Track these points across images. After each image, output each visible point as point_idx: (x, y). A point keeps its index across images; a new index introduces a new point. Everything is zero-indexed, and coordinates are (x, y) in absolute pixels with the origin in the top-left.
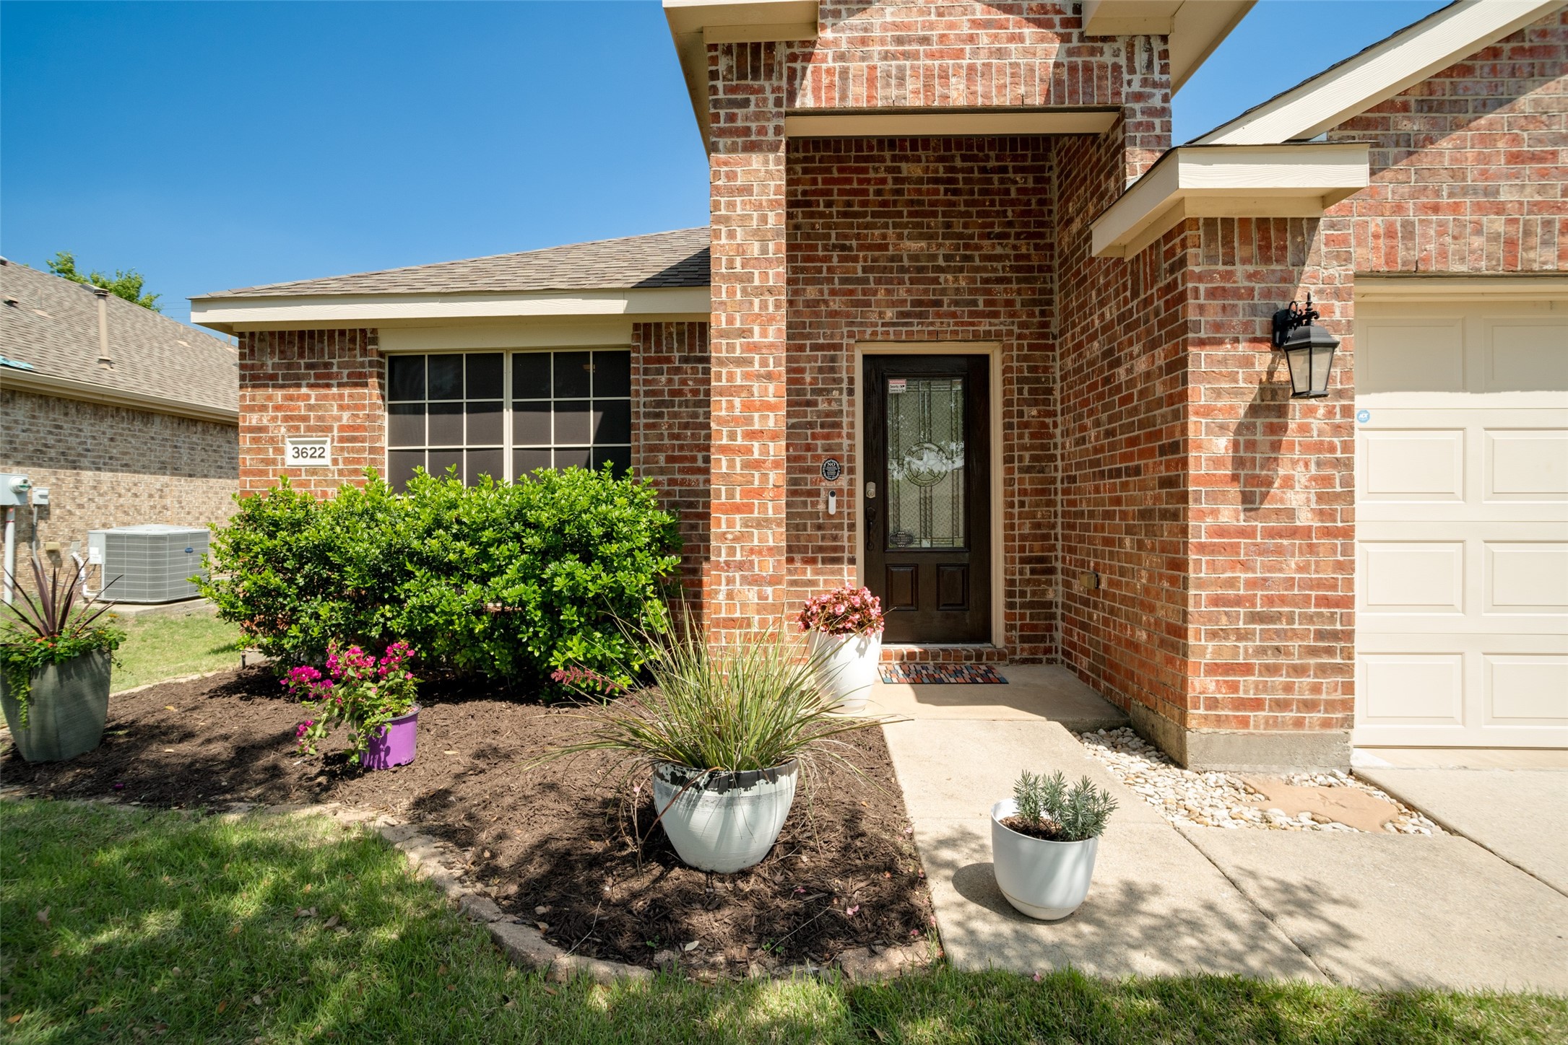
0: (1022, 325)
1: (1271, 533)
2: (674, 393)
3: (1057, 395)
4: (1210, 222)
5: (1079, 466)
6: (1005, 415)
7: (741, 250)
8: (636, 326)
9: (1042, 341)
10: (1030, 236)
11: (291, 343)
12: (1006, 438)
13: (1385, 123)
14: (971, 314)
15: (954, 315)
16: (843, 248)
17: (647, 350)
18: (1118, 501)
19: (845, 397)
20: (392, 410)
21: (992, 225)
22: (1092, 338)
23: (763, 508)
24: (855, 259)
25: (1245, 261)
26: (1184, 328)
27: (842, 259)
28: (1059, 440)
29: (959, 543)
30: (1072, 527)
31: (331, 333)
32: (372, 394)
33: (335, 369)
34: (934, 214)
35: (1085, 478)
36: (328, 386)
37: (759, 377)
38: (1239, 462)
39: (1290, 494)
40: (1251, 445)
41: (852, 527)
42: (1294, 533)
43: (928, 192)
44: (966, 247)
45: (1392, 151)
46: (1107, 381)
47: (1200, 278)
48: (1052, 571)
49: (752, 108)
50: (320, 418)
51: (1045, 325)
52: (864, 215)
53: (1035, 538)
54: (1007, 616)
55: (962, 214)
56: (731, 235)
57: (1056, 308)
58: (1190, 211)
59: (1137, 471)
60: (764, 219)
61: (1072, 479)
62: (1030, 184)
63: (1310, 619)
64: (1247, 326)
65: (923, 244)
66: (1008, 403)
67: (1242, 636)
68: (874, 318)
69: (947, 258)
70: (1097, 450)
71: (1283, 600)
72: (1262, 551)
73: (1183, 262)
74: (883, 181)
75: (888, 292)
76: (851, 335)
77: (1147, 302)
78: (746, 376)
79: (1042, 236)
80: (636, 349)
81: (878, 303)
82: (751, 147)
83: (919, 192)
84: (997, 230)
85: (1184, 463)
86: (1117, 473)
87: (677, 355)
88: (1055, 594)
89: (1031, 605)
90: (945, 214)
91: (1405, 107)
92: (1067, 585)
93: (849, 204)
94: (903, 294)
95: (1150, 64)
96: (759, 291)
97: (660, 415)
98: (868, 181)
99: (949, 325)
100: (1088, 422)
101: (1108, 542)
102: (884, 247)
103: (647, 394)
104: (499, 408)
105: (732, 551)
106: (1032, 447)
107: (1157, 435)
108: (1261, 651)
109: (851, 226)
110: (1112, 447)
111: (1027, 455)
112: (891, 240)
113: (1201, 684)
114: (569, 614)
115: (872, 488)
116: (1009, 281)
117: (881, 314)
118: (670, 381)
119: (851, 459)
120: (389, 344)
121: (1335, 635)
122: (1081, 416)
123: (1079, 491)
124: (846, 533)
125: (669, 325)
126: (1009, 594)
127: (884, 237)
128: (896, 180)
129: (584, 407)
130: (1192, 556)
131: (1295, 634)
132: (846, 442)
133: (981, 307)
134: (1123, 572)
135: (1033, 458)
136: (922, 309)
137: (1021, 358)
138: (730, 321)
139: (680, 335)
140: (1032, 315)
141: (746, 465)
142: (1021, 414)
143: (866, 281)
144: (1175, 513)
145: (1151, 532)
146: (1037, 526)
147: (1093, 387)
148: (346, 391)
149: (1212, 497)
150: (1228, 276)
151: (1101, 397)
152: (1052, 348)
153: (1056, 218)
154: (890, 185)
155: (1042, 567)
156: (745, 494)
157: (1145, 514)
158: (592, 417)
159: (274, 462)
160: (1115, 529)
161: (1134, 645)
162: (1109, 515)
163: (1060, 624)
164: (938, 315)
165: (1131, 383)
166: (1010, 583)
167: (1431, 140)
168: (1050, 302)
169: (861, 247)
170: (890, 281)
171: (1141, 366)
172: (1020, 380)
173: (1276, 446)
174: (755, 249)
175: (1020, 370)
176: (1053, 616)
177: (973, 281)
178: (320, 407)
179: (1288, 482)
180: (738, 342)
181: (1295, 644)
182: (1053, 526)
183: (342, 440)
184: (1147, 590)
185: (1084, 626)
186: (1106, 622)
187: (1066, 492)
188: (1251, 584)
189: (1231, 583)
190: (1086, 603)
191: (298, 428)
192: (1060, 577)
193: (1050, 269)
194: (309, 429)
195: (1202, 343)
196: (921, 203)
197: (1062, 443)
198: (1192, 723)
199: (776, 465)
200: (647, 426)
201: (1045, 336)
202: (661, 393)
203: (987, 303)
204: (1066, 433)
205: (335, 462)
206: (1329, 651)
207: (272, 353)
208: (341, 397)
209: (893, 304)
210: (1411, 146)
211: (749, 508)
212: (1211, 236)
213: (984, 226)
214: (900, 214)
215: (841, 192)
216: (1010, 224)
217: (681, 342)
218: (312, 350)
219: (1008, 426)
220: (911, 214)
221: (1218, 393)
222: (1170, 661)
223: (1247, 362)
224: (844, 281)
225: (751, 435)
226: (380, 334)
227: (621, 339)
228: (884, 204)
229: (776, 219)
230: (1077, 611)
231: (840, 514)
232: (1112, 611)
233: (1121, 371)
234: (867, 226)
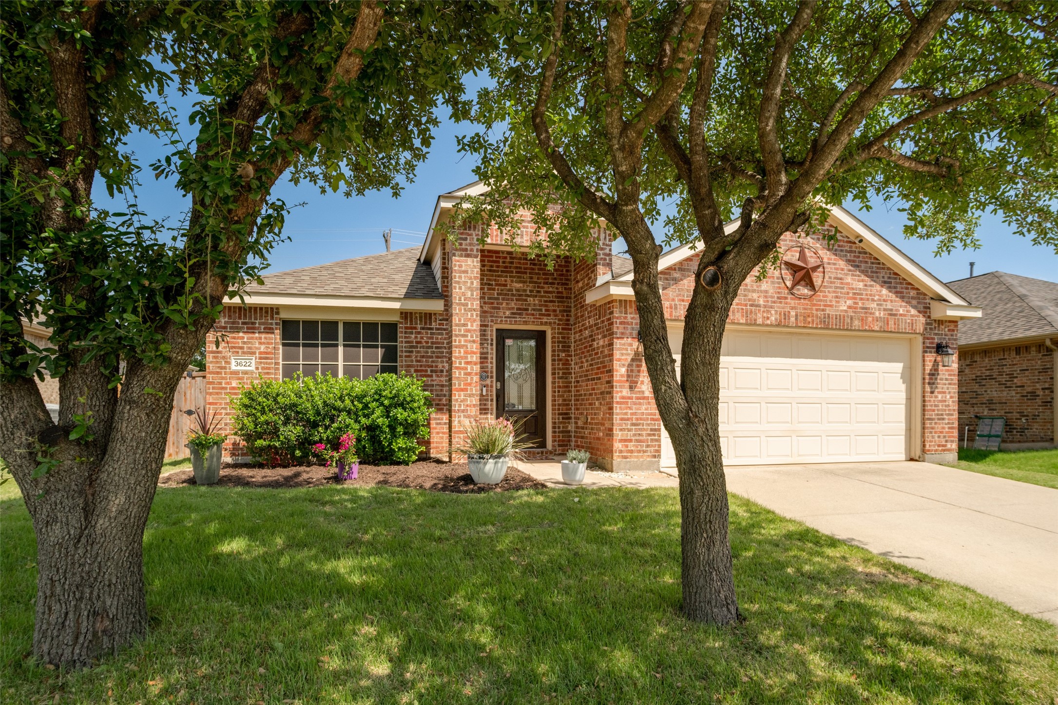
0: (560, 320)
1: (638, 398)
2: (417, 342)
3: (572, 348)
4: (620, 301)
5: (581, 377)
6: (553, 356)
7: (464, 294)
8: (402, 313)
9: (567, 327)
10: (563, 284)
11: (235, 312)
12: (553, 365)
13: (669, 274)
14: (540, 315)
15: (533, 315)
16: (489, 284)
17: (406, 323)
18: (593, 389)
19: (489, 347)
20: (284, 345)
21: (548, 279)
22: (586, 329)
23: (471, 390)
24: (494, 289)
25: (631, 313)
26: (612, 334)
27: (489, 289)
28: (573, 366)
29: (534, 407)
30: (578, 400)
31: (256, 309)
32: (277, 336)
33: (257, 325)
34: (526, 273)
35: (583, 381)
36: (254, 333)
37: (470, 341)
38: (628, 376)
39: (643, 386)
40: (632, 371)
41: (492, 400)
42: (644, 398)
43: (524, 264)
44: (538, 287)
45: (672, 282)
46: (591, 346)
47: (617, 318)
48: (570, 418)
49: (468, 241)
50: (249, 348)
51: (568, 320)
52: (498, 271)
53: (564, 405)
54: (553, 437)
55: (537, 274)
56: (460, 288)
57: (572, 314)
58: (614, 298)
59: (599, 379)
60: (472, 283)
61: (578, 382)
62: (563, 263)
63: (648, 425)
64: (631, 334)
65: (521, 285)
66: (553, 351)
67: (629, 430)
68: (501, 314)
69: (531, 291)
70: (587, 371)
71: (641, 419)
72: (635, 404)
73: (612, 313)
74: (506, 258)
75: (507, 304)
76: (492, 321)
77: (603, 322)
78: (466, 341)
79: (567, 284)
80: (401, 323)
81: (503, 308)
82: (468, 256)
83: (520, 263)
84: (550, 281)
85: (612, 376)
86: (593, 379)
87: (419, 326)
88: (571, 427)
89: (562, 432)
90: (530, 273)
91: (675, 269)
92: (576, 423)
93: (492, 266)
94: (513, 305)
95: (605, 238)
96: (471, 310)
97: (412, 352)
98: (500, 257)
99: (531, 318)
100: (584, 360)
101: (591, 404)
102: (505, 285)
103: (406, 342)
104: (337, 345)
105: (460, 406)
106: (563, 369)
107: (605, 367)
108: (635, 435)
109: (492, 276)
110: (592, 370)
111: (561, 372)
112: (509, 283)
113: (617, 446)
114: (400, 429)
115: (499, 384)
116: (554, 302)
117: (504, 313)
118: (416, 337)
119: (492, 372)
120: (284, 315)
121: (655, 430)
122: (581, 358)
123: (580, 386)
124: (489, 403)
125: (416, 313)
126: (554, 428)
127: (506, 281)
128: (511, 258)
129: (376, 347)
130: (615, 405)
131: (644, 430)
132: (490, 365)
133: (544, 312)
134: (595, 414)
135: (563, 373)
136: (521, 311)
137: (559, 333)
138: (460, 320)
139: (421, 317)
140: (563, 316)
141: (465, 374)
142: (558, 355)
143: (498, 299)
144: (609, 393)
145: (604, 399)
146: (564, 400)
147: (586, 347)
148: (263, 336)
149: (621, 387)
150: (626, 318)
151: (588, 351)
152: (570, 329)
153: (573, 278)
154: (508, 260)
155: (566, 417)
156: (465, 384)
157: (602, 393)
158: (380, 352)
159: (225, 368)
160: (593, 399)
161: (598, 439)
162: (591, 394)
163: (573, 439)
164: (527, 314)
165: (598, 348)
166: (554, 423)
167: (682, 280)
168: (570, 311)
169: (496, 285)
170: (508, 299)
171: (601, 343)
172: (559, 342)
173: (639, 371)
174: (469, 294)
175: (558, 338)
176: (570, 436)
177: (541, 301)
178: (249, 343)
179: (642, 382)
180: (462, 328)
181: (644, 433)
182: (571, 400)
183: (260, 358)
184: (602, 419)
185: (582, 437)
186: (590, 433)
187: (576, 387)
188: (632, 414)
189: (626, 414)
190: (583, 428)
191: (238, 352)
192: (573, 420)
193: (570, 298)
194: (244, 353)
195: (618, 338)
196: (520, 268)
197: (574, 368)
198: (615, 458)
199: (476, 374)
200: (406, 356)
201: (568, 325)
202: (412, 342)
203: (546, 310)
204: (576, 364)
205: (257, 368)
206: (654, 435)
207: (225, 316)
208: (260, 338)
209: (509, 309)
210: (676, 281)
211: (466, 390)
212: (621, 305)
213: (545, 279)
214: (512, 272)
215: (489, 261)
216: (555, 279)
217: (421, 321)
218: (245, 315)
219: (553, 360)
220: (517, 272)
221: (622, 354)
222: (609, 440)
223: (631, 345)
224: (489, 298)
225: (467, 363)
226: (280, 310)
227: (395, 318)
228: (506, 267)
229: (476, 284)
230: (580, 432)
231: (487, 395)
232: (592, 429)
233: (595, 343)
234: (499, 276)
